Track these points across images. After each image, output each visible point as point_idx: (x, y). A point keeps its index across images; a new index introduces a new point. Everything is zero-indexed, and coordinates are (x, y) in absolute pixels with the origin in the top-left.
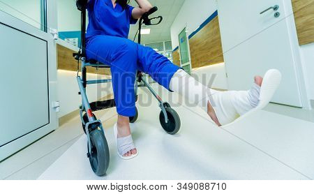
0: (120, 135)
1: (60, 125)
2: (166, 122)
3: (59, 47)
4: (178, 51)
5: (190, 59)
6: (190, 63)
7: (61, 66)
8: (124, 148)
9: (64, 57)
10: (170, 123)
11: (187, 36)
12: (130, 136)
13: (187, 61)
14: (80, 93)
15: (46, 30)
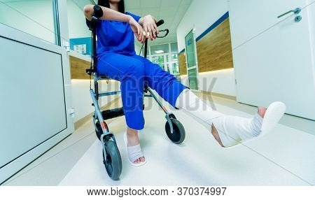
0: (130, 144)
1: (76, 129)
2: (172, 132)
3: (72, 58)
4: (185, 54)
5: (197, 63)
6: (196, 67)
7: (74, 76)
8: (134, 155)
9: (76, 68)
10: (175, 133)
11: (195, 39)
12: (139, 145)
13: (194, 65)
14: (93, 105)
15: (60, 45)
